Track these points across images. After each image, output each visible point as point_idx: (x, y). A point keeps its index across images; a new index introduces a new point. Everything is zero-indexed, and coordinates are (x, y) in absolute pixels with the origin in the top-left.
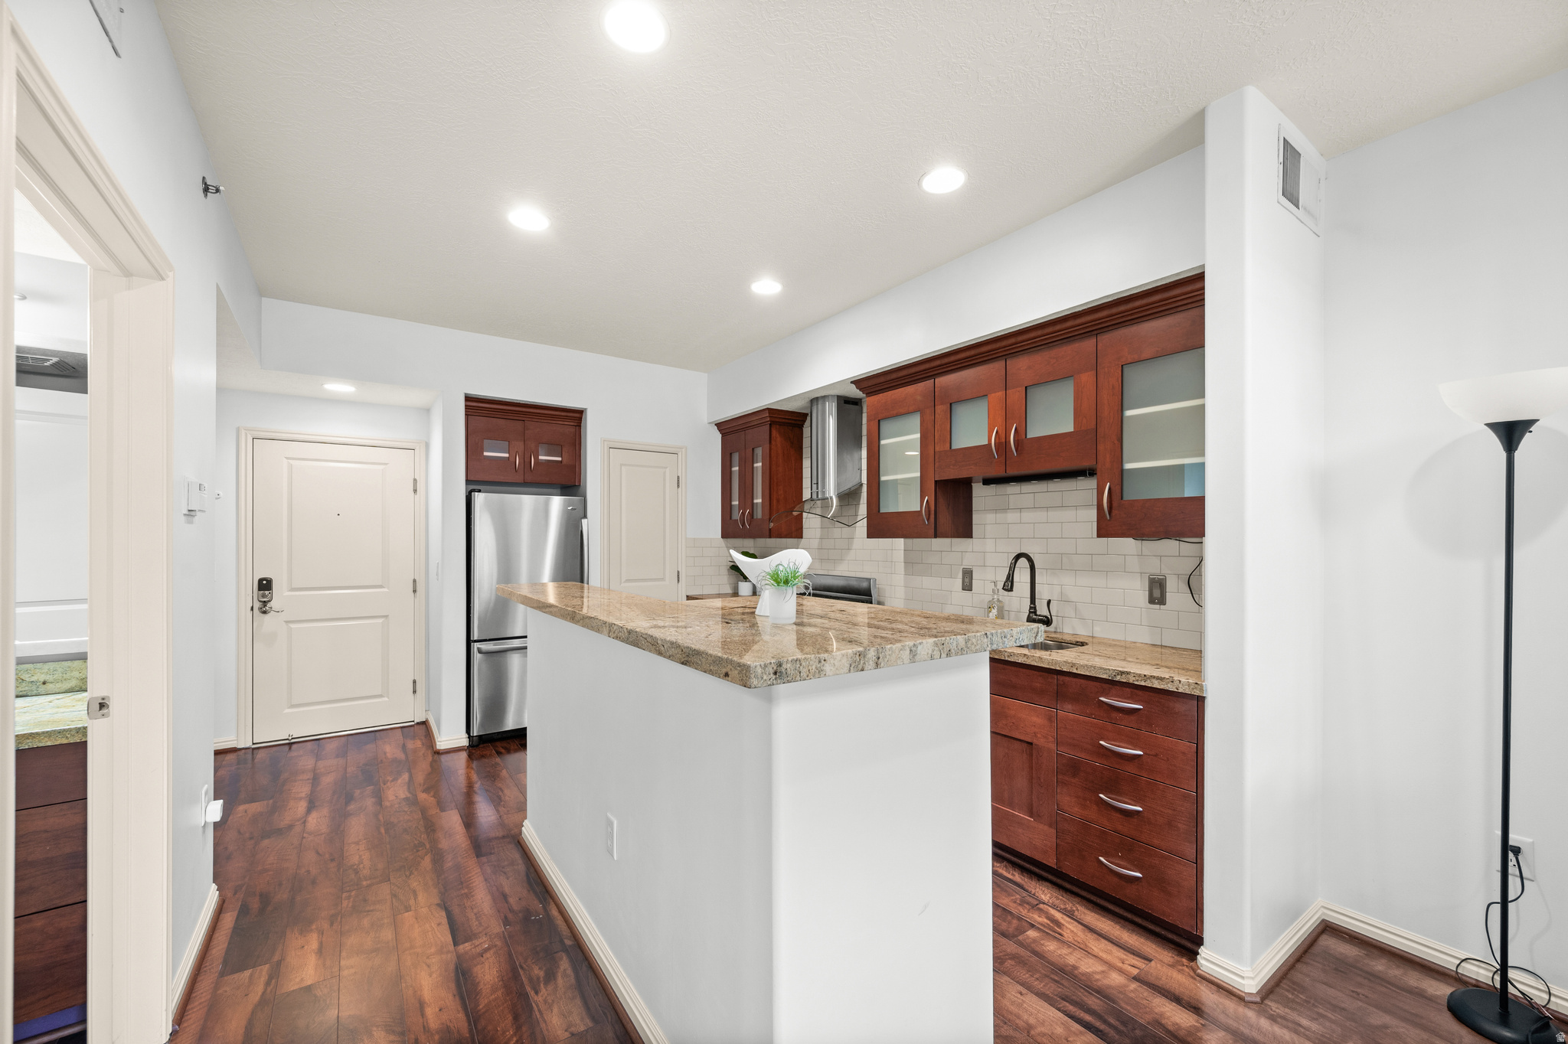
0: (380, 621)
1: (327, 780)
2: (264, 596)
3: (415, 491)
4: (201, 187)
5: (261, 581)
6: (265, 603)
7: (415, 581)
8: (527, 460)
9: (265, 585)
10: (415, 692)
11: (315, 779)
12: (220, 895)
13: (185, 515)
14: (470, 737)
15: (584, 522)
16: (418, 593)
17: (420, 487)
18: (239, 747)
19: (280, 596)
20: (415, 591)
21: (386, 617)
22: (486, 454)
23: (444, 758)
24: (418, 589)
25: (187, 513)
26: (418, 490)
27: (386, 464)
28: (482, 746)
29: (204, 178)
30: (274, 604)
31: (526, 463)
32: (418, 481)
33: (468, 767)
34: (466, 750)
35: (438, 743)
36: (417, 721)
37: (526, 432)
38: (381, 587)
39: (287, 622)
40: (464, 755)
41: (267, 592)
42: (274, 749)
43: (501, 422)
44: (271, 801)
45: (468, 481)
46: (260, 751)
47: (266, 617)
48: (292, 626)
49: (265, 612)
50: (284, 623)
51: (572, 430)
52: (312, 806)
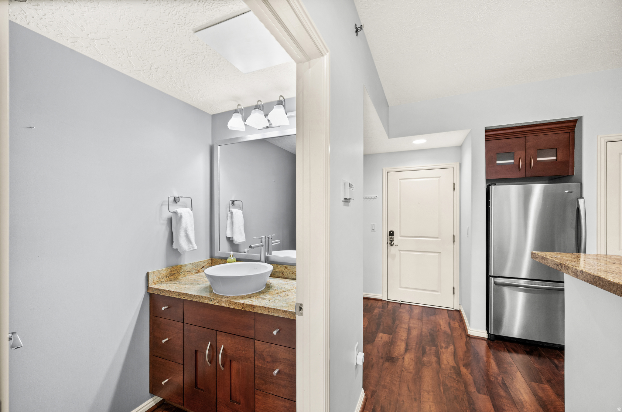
0: (437, 254)
1: (414, 332)
2: (391, 238)
3: (454, 189)
4: (354, 29)
5: (390, 232)
6: (392, 241)
7: (454, 236)
8: (528, 162)
9: (392, 234)
10: (454, 293)
11: (409, 330)
12: (366, 395)
13: (343, 201)
14: (488, 333)
15: (581, 201)
16: (455, 242)
17: (457, 187)
18: (383, 299)
19: (397, 238)
20: (454, 241)
21: (440, 253)
22: (498, 162)
23: (472, 341)
24: (455, 240)
25: (344, 200)
26: (455, 189)
27: (440, 177)
28: (496, 341)
29: (355, 24)
30: (395, 242)
31: (527, 164)
32: (455, 184)
33: (487, 351)
34: (486, 341)
35: (469, 331)
36: (455, 309)
37: (527, 144)
38: (437, 238)
39: (399, 250)
40: (485, 343)
41: (392, 237)
42: (395, 304)
43: (508, 141)
44: (391, 336)
45: (487, 180)
46: (390, 303)
47: (392, 247)
48: (402, 252)
49: (392, 245)
50: (398, 251)
51: (567, 136)
52: (407, 350)
